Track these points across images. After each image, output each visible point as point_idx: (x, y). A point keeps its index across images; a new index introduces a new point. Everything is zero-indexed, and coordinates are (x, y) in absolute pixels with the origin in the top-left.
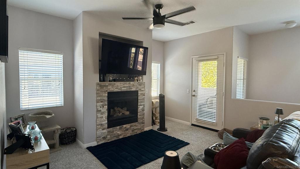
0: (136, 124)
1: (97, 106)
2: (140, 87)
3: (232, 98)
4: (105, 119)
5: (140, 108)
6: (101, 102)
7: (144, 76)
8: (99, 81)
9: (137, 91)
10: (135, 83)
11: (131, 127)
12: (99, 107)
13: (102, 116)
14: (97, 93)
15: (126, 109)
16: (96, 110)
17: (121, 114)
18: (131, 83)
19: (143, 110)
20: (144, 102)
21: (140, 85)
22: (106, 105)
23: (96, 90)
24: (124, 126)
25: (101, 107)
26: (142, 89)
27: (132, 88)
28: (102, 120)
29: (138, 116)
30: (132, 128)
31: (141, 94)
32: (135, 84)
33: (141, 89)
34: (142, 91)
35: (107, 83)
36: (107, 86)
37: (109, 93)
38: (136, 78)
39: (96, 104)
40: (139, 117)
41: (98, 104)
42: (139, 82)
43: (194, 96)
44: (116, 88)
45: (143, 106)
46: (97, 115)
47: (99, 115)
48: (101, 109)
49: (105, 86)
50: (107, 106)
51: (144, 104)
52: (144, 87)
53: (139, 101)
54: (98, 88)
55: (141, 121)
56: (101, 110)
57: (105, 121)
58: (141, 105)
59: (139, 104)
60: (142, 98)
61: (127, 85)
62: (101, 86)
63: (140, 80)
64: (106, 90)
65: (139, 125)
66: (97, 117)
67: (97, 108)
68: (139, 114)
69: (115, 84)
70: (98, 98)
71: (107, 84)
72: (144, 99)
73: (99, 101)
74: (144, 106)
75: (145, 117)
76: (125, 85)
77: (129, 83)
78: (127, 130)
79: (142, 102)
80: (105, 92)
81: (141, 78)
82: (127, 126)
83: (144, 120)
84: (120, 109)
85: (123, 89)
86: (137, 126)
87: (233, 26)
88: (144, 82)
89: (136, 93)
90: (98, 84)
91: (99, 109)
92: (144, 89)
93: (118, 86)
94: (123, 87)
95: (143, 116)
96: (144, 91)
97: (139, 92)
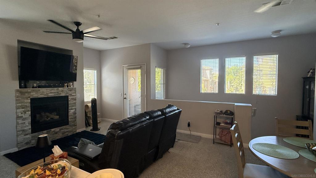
0: (67, 127)
1: (16, 113)
2: (70, 92)
3: (151, 98)
4: (27, 124)
5: (71, 112)
6: (23, 108)
7: (75, 82)
8: (20, 88)
9: (68, 96)
10: (66, 89)
11: (60, 130)
12: (20, 113)
13: (24, 122)
14: (16, 100)
15: (56, 114)
16: (15, 116)
17: (49, 119)
18: (60, 89)
19: (75, 113)
20: (76, 106)
22: (28, 111)
23: (15, 96)
24: (52, 129)
25: (22, 114)
26: (73, 95)
27: (60, 94)
28: (24, 125)
29: (69, 119)
30: (62, 131)
31: (72, 99)
33: (71, 94)
34: (73, 96)
35: (29, 90)
36: (30, 92)
37: (32, 99)
38: (66, 84)
39: (16, 111)
41: (18, 110)
42: (69, 87)
43: (125, 98)
44: (40, 93)
45: (74, 110)
46: (17, 121)
47: (20, 121)
48: (23, 115)
49: (26, 92)
50: (30, 112)
51: (76, 108)
52: (76, 92)
53: (69, 105)
54: (17, 95)
55: (73, 124)
56: (22, 117)
57: (27, 126)
58: (72, 109)
59: (70, 108)
60: (73, 103)
61: (55, 91)
62: (21, 93)
63: (70, 86)
64: (29, 96)
65: (70, 128)
66: (17, 123)
67: (16, 114)
68: (70, 117)
69: (39, 90)
70: (18, 105)
71: (29, 91)
72: (75, 103)
73: (20, 108)
74: (76, 110)
75: (77, 120)
76: (52, 91)
77: (57, 89)
78: (56, 133)
79: (73, 106)
80: (27, 98)
81: (71, 84)
82: (57, 129)
83: (76, 123)
84: (48, 114)
86: (68, 129)
87: (150, 43)
88: (75, 87)
89: (66, 98)
90: (17, 91)
91: (20, 115)
92: (75, 94)
93: (43, 92)
94: (50, 93)
95: (75, 119)
96: (75, 96)
97: (69, 97)
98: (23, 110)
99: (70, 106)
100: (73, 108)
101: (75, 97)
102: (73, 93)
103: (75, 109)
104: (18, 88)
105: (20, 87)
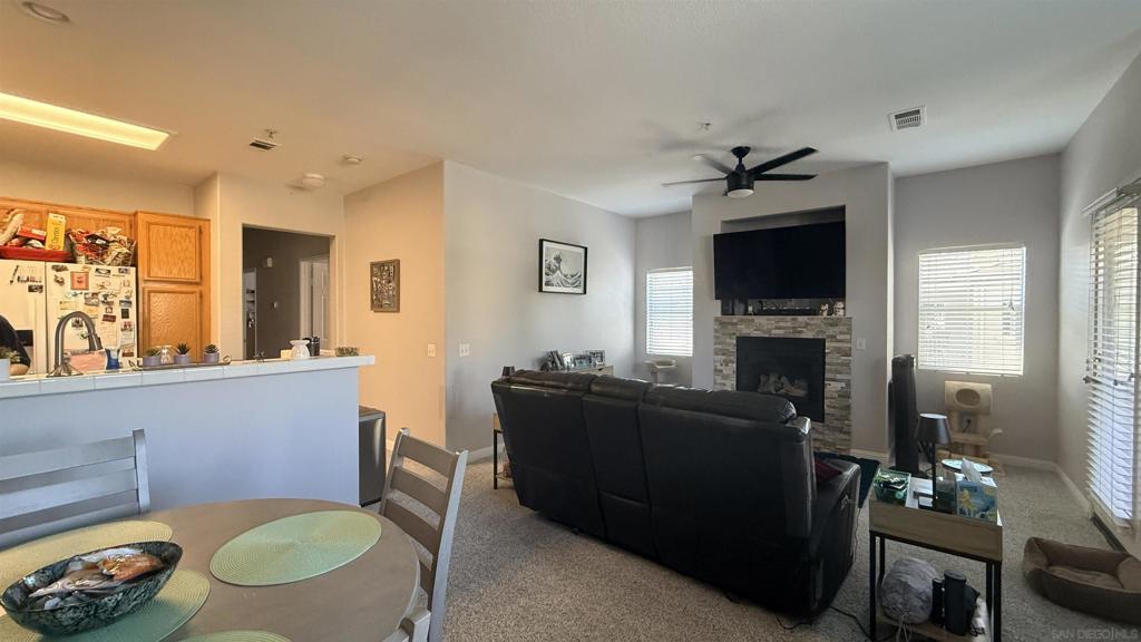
0: (818, 425)
1: (714, 362)
2: (831, 331)
5: (834, 387)
6: (723, 354)
8: (722, 315)
9: (823, 342)
10: (822, 319)
12: (719, 363)
13: (723, 381)
14: (715, 337)
18: (800, 319)
19: (845, 395)
20: (849, 373)
21: (831, 325)
22: (733, 362)
23: (713, 331)
25: (722, 365)
26: (838, 337)
27: (800, 332)
29: (826, 407)
31: (839, 350)
32: (812, 322)
33: (835, 337)
34: (841, 341)
35: (735, 319)
36: (736, 324)
37: (738, 339)
38: (825, 307)
40: (827, 410)
41: (717, 358)
42: (833, 316)
44: (755, 328)
45: (844, 385)
48: (724, 368)
49: (732, 324)
50: (735, 365)
51: (849, 380)
52: (850, 330)
53: (827, 367)
54: (717, 327)
55: (838, 424)
56: (721, 371)
58: (836, 380)
59: (828, 375)
60: (840, 361)
61: (789, 324)
62: (722, 324)
63: (837, 313)
64: (735, 332)
65: (827, 432)
68: (828, 402)
69: (757, 321)
70: (717, 346)
71: (735, 321)
72: (846, 365)
73: (719, 353)
74: (848, 386)
75: (852, 417)
76: (781, 324)
77: (794, 319)
79: (840, 373)
80: (730, 335)
81: (839, 305)
83: (849, 425)
85: (773, 332)
86: (820, 433)
88: (849, 316)
89: (818, 345)
90: (716, 319)
91: (719, 368)
92: (848, 337)
93: (760, 324)
94: (776, 328)
95: (844, 413)
96: (850, 341)
97: (827, 344)
98: (724, 357)
99: (830, 371)
100: (839, 376)
101: (849, 345)
102: (841, 333)
103: (848, 384)
104: (719, 314)
105: (724, 312)
